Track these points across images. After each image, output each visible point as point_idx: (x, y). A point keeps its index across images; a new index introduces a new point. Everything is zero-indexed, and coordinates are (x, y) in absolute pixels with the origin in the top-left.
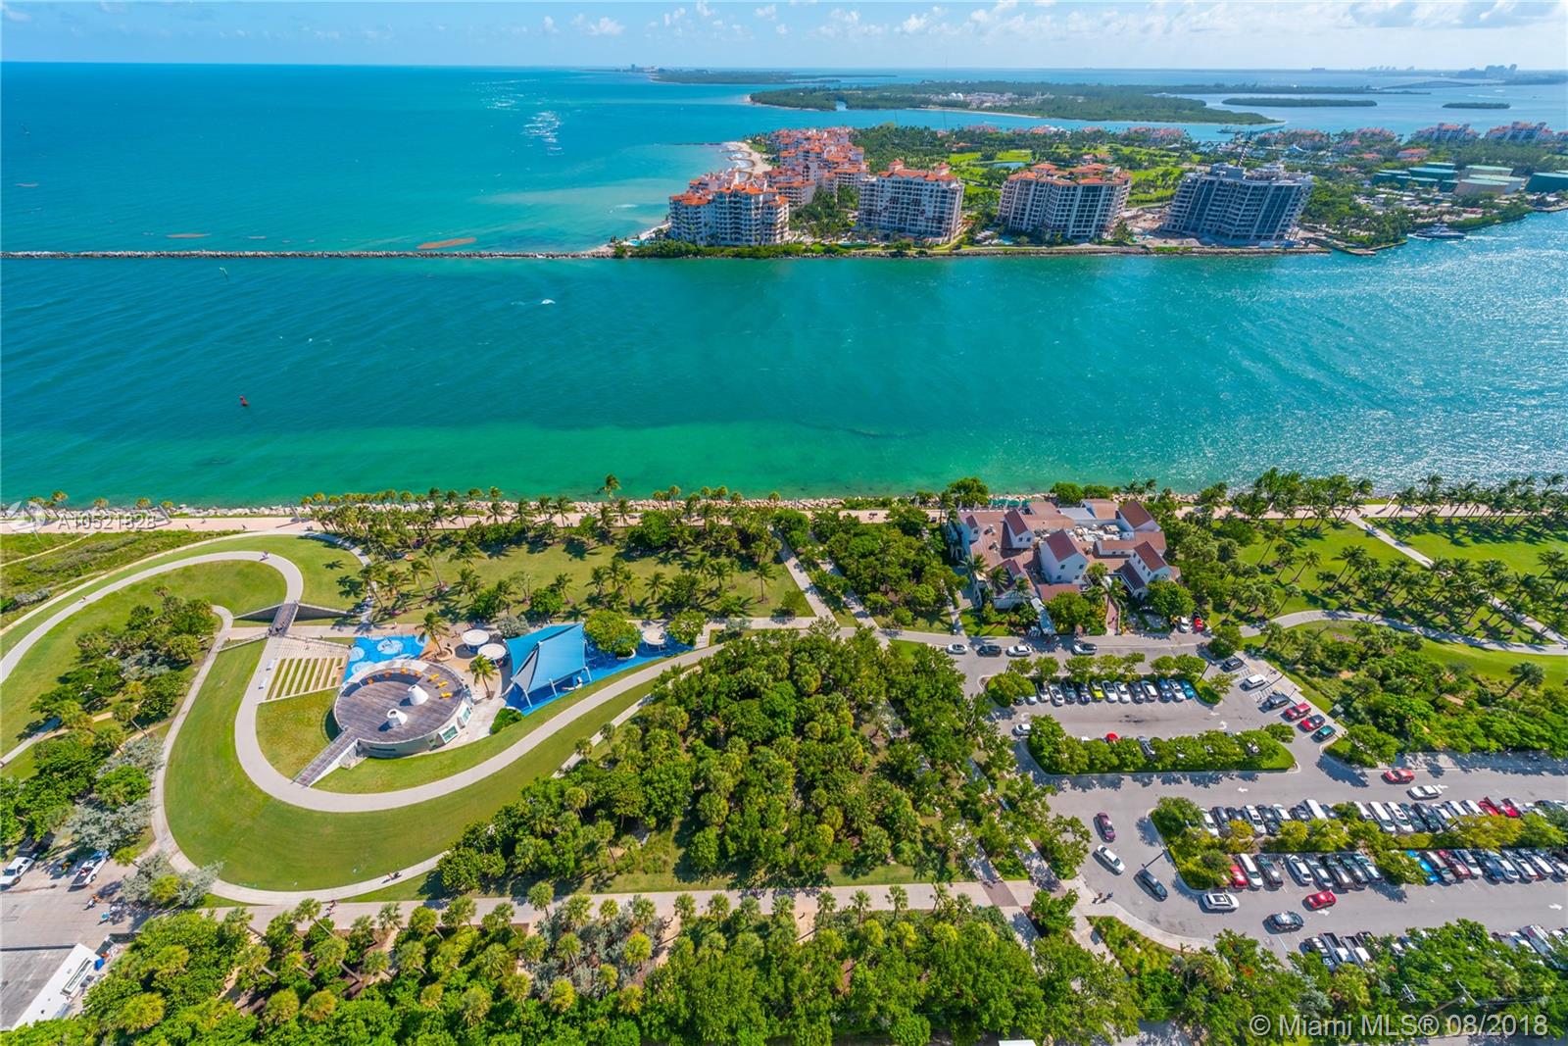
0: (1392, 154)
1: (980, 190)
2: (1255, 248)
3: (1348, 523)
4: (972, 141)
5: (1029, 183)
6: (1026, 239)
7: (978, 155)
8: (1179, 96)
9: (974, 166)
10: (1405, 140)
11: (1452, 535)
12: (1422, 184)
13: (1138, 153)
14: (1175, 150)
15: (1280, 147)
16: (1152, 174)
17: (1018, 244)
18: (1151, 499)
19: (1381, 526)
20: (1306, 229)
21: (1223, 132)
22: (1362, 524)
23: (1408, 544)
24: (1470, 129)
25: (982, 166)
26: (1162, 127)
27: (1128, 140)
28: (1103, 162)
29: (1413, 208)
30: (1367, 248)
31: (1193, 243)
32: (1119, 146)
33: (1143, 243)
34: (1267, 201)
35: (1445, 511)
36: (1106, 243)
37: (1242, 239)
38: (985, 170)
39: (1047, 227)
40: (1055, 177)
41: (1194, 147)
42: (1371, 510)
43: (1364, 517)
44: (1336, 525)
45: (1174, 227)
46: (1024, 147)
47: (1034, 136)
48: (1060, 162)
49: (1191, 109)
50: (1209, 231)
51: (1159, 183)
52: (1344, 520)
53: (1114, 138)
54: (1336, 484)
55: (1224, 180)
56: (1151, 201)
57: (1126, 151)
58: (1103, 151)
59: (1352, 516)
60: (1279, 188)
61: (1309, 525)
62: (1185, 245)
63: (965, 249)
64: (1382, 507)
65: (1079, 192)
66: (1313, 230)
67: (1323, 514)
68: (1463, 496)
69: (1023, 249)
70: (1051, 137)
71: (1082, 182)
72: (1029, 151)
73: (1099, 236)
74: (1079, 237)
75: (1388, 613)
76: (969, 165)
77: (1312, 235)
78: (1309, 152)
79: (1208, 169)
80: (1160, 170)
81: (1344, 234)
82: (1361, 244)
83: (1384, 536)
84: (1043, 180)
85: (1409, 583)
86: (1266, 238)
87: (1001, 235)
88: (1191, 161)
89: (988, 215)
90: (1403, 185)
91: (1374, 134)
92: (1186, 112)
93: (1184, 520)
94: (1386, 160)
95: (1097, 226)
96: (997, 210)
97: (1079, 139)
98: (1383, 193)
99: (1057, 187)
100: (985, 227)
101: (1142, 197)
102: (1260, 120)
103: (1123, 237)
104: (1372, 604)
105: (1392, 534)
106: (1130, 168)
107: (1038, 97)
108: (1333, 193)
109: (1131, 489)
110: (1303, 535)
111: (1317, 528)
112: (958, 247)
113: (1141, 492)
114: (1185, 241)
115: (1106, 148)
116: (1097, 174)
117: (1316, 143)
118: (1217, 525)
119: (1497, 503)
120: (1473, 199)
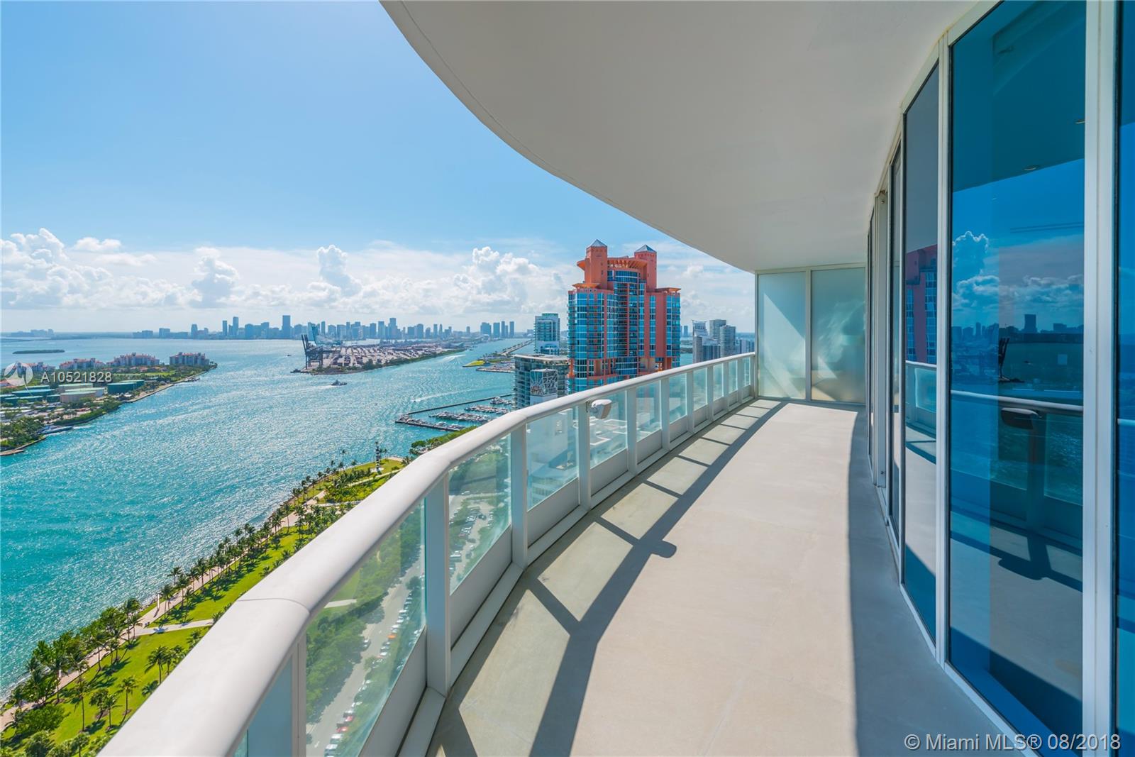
3: (139, 637)
11: (211, 595)
12: (31, 400)
19: (163, 622)
22: (151, 631)
23: (189, 621)
29: (35, 416)
30: (12, 449)
35: (196, 585)
42: (149, 617)
43: (148, 625)
44: (130, 646)
52: (134, 638)
54: (109, 619)
59: (138, 631)
61: (108, 662)
64: (156, 609)
67: (114, 646)
68: (201, 568)
83: (171, 627)
90: (13, 401)
105: (175, 621)
111: (116, 660)
119: (221, 562)
120: (77, 403)
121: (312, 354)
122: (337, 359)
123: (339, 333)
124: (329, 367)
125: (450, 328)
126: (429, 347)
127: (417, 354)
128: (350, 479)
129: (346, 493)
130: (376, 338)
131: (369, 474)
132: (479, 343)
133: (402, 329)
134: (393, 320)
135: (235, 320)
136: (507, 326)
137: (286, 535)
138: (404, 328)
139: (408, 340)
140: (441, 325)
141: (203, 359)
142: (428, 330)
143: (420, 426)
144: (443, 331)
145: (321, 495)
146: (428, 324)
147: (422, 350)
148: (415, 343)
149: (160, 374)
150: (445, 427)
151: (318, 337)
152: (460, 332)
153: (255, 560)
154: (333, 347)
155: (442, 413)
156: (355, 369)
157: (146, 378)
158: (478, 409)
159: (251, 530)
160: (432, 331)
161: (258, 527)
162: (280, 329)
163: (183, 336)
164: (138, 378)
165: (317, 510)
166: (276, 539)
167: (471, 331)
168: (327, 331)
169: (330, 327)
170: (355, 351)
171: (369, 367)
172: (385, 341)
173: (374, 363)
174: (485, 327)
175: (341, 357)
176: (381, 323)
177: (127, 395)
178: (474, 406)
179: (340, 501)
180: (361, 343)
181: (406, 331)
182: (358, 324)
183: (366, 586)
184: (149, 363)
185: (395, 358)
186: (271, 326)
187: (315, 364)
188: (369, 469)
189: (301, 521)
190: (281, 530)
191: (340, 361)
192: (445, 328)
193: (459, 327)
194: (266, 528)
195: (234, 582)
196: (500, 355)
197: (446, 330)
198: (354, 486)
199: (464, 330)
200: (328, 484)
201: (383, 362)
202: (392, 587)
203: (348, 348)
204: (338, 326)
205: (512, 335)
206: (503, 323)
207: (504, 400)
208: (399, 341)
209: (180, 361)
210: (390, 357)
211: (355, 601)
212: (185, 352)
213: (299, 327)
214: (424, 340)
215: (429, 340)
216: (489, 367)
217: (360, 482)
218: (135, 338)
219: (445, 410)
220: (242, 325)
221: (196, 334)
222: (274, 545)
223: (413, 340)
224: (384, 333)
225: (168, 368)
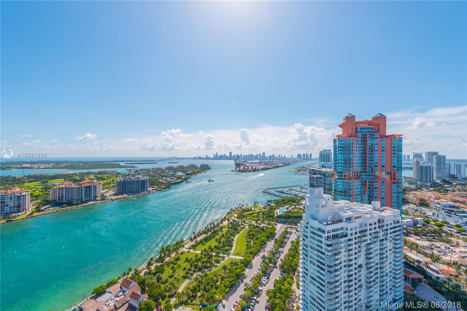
0: (163, 171)
1: (41, 193)
2: (142, 194)
3: (184, 252)
4: (36, 178)
5: (63, 188)
6: (66, 205)
7: (40, 182)
8: (112, 163)
9: (37, 186)
10: (164, 169)
11: (202, 243)
12: (170, 176)
13: (104, 176)
14: (114, 175)
15: (140, 172)
16: (109, 181)
17: (63, 207)
18: (132, 274)
19: (190, 249)
20: (152, 187)
21: (126, 170)
22: (187, 250)
23: (196, 250)
24: (173, 166)
25: (41, 185)
26: (109, 170)
27: (99, 173)
28: (92, 179)
29: (170, 180)
30: (165, 189)
31: (125, 195)
32: (97, 175)
33: (111, 198)
34: (140, 183)
36: (98, 200)
37: (138, 192)
38: (43, 186)
39: (74, 200)
40: (72, 186)
41: (120, 174)
42: (186, 246)
43: (186, 248)
44: (182, 254)
45: (119, 192)
46: (61, 178)
47: (64, 175)
48: (75, 181)
49: (116, 166)
50: (129, 192)
51: (112, 182)
52: (183, 251)
53: (95, 173)
54: (178, 244)
55: (128, 180)
56: (110, 187)
57: (100, 176)
58: (92, 177)
59: (184, 250)
60: (141, 180)
61: (176, 257)
62: (123, 196)
63: (35, 214)
64: (188, 244)
65: (83, 188)
66: (153, 187)
67: (178, 253)
68: (200, 234)
69: (65, 208)
70: (71, 175)
71: (83, 186)
72: (63, 179)
73: (95, 199)
74: (88, 201)
75: (200, 270)
76: (35, 186)
77: (153, 189)
78: (147, 172)
79: (123, 178)
80: (111, 180)
81: (160, 187)
82: (164, 188)
83: (192, 251)
84: (68, 186)
85: (199, 260)
86: (143, 191)
87: (53, 206)
88: (119, 176)
89: (46, 201)
90: (167, 177)
91: (158, 168)
92: (115, 166)
93: (144, 275)
94: (162, 173)
95: (93, 196)
96: (50, 198)
97: (82, 175)
98: (164, 178)
99: (74, 188)
100: (46, 204)
101: (108, 187)
102: (135, 167)
103: (103, 198)
104: (196, 270)
105: (193, 249)
106: (102, 180)
107: (65, 164)
108: (154, 180)
109: (124, 274)
110: (176, 261)
111: (178, 257)
112: (32, 214)
113: (128, 274)
114: (123, 195)
115: (93, 176)
116: (89, 183)
117: (148, 171)
118: (154, 271)
119: (205, 233)
120: (179, 178)
121: (238, 165)
122: (245, 167)
123: (246, 158)
124: (242, 170)
125: (285, 156)
126: (277, 163)
127: (272, 166)
128: (245, 211)
129: (243, 216)
130: (258, 160)
131: (251, 210)
132: (296, 162)
133: (267, 157)
134: (264, 153)
135: (217, 153)
136: (309, 155)
137: (225, 227)
138: (268, 156)
139: (269, 161)
140: (281, 155)
141: (208, 166)
142: (276, 157)
143: (271, 194)
144: (282, 157)
145: (236, 215)
146: (276, 155)
147: (274, 165)
148: (271, 162)
149: (197, 170)
150: (280, 196)
151: (239, 159)
152: (289, 158)
153: (215, 234)
154: (244, 163)
155: (279, 190)
156: (250, 171)
157: (194, 171)
158: (294, 189)
159: (214, 224)
160: (278, 157)
161: (216, 223)
162: (229, 156)
163: (204, 159)
164: (192, 171)
165: (234, 221)
166: (221, 228)
167: (294, 157)
168: (242, 157)
169: (244, 156)
170: (251, 164)
171: (255, 170)
172: (261, 161)
173: (257, 169)
174: (299, 156)
175: (246, 166)
176: (260, 154)
177: (190, 176)
178: (292, 188)
179: (241, 219)
180: (253, 161)
181: (269, 157)
182: (252, 155)
183: (247, 253)
184: (195, 167)
185: (264, 167)
186: (226, 156)
187: (238, 169)
188: (251, 209)
189: (229, 224)
190: (223, 226)
191: (246, 168)
192: (283, 156)
193: (288, 156)
194: (218, 224)
195: (209, 240)
196: (305, 167)
197: (283, 157)
198: (246, 214)
199: (291, 157)
200: (238, 212)
201: (260, 169)
202: (256, 256)
203: (248, 163)
204: (246, 155)
205: (311, 159)
206: (307, 154)
207: (305, 187)
208: (266, 161)
209: (202, 166)
210: (262, 167)
211: (243, 258)
212: (204, 164)
213: (234, 156)
214: (275, 161)
215: (277, 161)
216: (300, 172)
217: (249, 213)
218: (193, 159)
219: (281, 189)
220: (219, 155)
221: (208, 158)
222: (220, 231)
223: (271, 161)
224: (261, 158)
225: (200, 168)
